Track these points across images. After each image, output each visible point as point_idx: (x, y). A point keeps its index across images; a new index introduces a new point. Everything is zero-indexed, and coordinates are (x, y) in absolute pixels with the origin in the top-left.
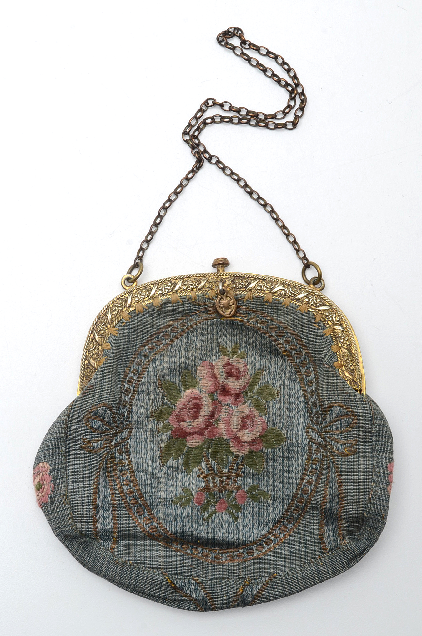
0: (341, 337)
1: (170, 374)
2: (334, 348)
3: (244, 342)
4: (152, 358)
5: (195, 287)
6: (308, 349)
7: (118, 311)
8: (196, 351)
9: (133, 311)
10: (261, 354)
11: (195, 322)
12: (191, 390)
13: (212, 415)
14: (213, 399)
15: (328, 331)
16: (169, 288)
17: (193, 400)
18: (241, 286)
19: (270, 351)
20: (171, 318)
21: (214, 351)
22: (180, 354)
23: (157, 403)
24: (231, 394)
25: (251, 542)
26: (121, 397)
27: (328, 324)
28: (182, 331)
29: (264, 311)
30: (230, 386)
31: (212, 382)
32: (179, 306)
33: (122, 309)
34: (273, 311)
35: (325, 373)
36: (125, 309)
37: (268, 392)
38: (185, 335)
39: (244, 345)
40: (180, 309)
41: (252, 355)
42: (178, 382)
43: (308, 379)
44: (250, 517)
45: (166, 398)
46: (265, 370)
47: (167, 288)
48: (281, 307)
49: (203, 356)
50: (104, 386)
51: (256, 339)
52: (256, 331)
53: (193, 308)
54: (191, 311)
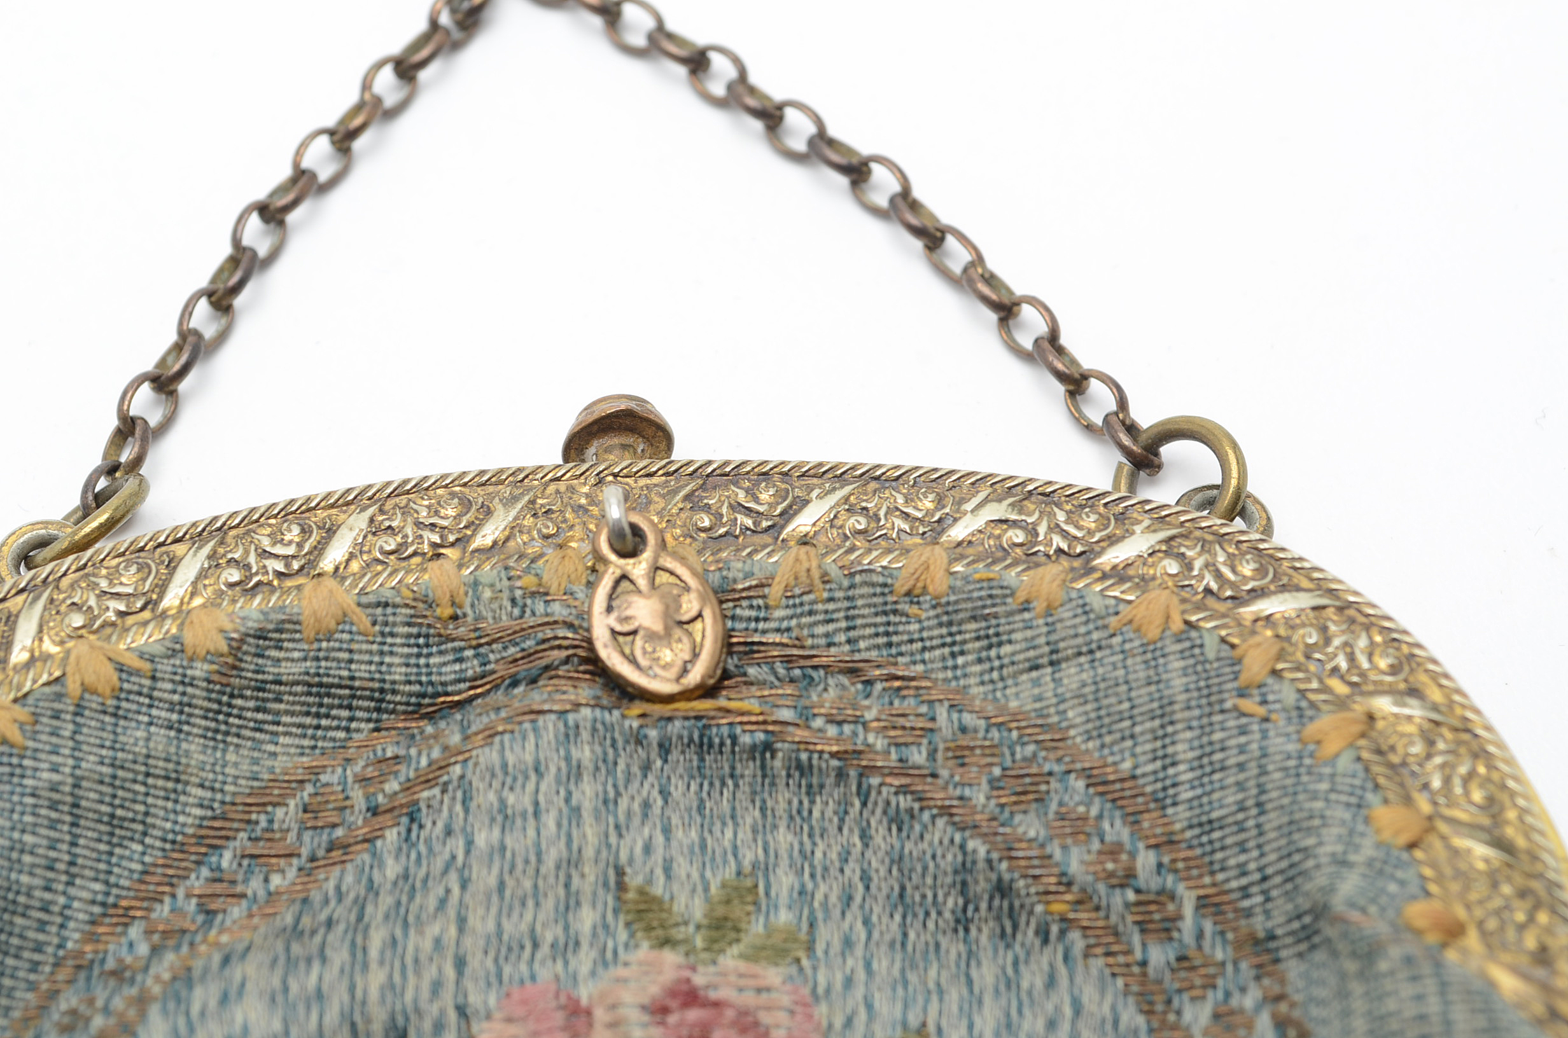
0: (1429, 757)
2: (1390, 821)
3: (784, 862)
4: (167, 976)
5: (452, 538)
6: (1212, 873)
8: (462, 922)
9: (46, 685)
10: (905, 935)
11: (457, 739)
15: (1331, 729)
18: (749, 522)
19: (965, 910)
20: (306, 742)
21: (586, 919)
22: (353, 944)
27: (1325, 689)
28: (374, 811)
29: (901, 654)
32: (351, 651)
34: (962, 653)
38: (392, 835)
39: (784, 882)
41: (848, 943)
46: (939, 1030)
47: (279, 550)
48: (1010, 614)
49: (510, 949)
51: (865, 836)
52: (859, 785)
53: (445, 664)
54: (431, 683)
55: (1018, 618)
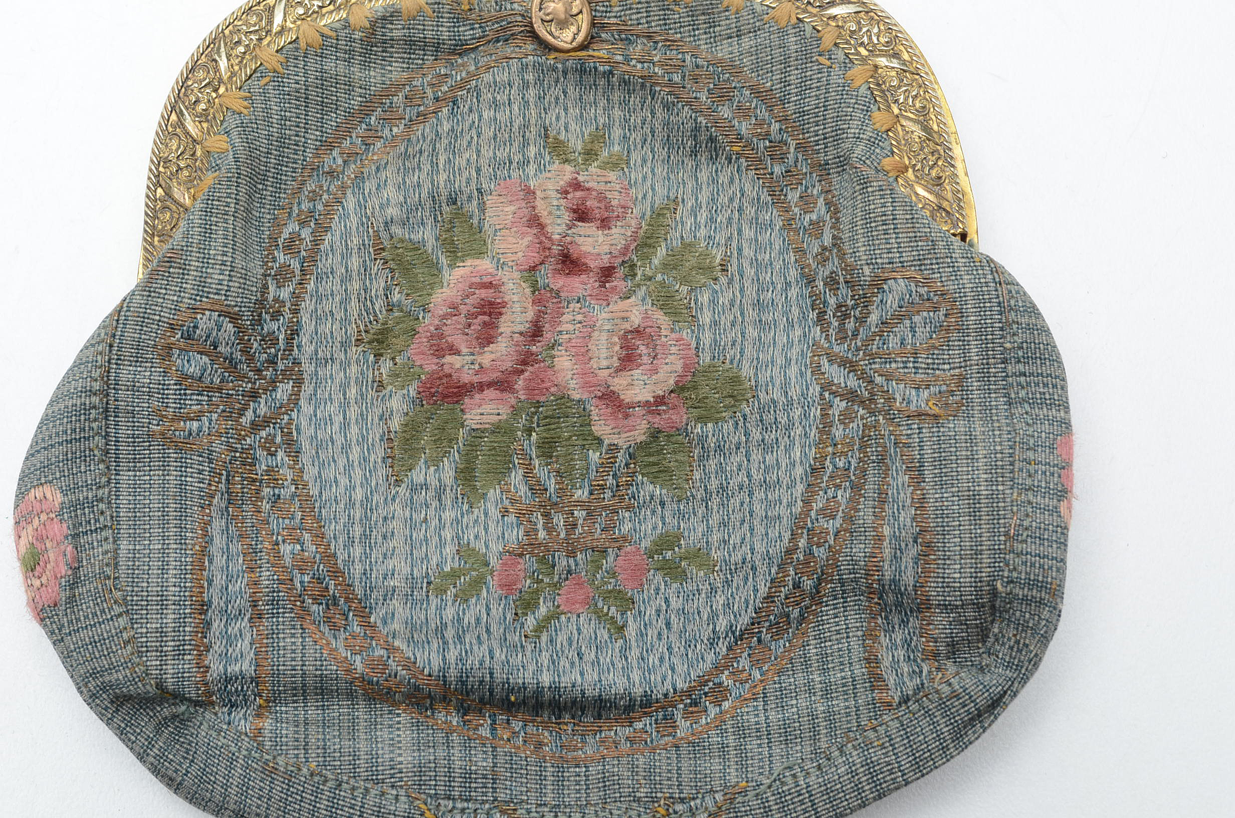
0: (899, 87)
1: (408, 218)
2: (880, 119)
3: (617, 124)
4: (353, 176)
6: (803, 134)
7: (247, 45)
8: (478, 152)
9: (290, 43)
10: (669, 157)
11: (473, 68)
12: (469, 262)
13: (536, 332)
14: (535, 288)
15: (858, 73)
17: (477, 291)
19: (695, 147)
20: (405, 66)
21: (532, 151)
22: (432, 161)
23: (373, 304)
24: (586, 269)
25: (666, 695)
26: (265, 287)
27: (857, 53)
28: (437, 99)
29: (671, 29)
30: (583, 248)
31: (530, 238)
32: (424, 25)
33: (260, 40)
34: (698, 29)
35: (858, 188)
36: (269, 38)
37: (693, 261)
38: (445, 110)
39: (617, 132)
40: (429, 34)
41: (644, 161)
42: (431, 243)
43: (807, 219)
44: (661, 623)
45: (397, 290)
46: (683, 200)
48: (720, 13)
49: (500, 164)
50: (211, 252)
51: (653, 114)
52: (651, 90)
53: (466, 31)
54: (460, 40)
55: (723, 14)
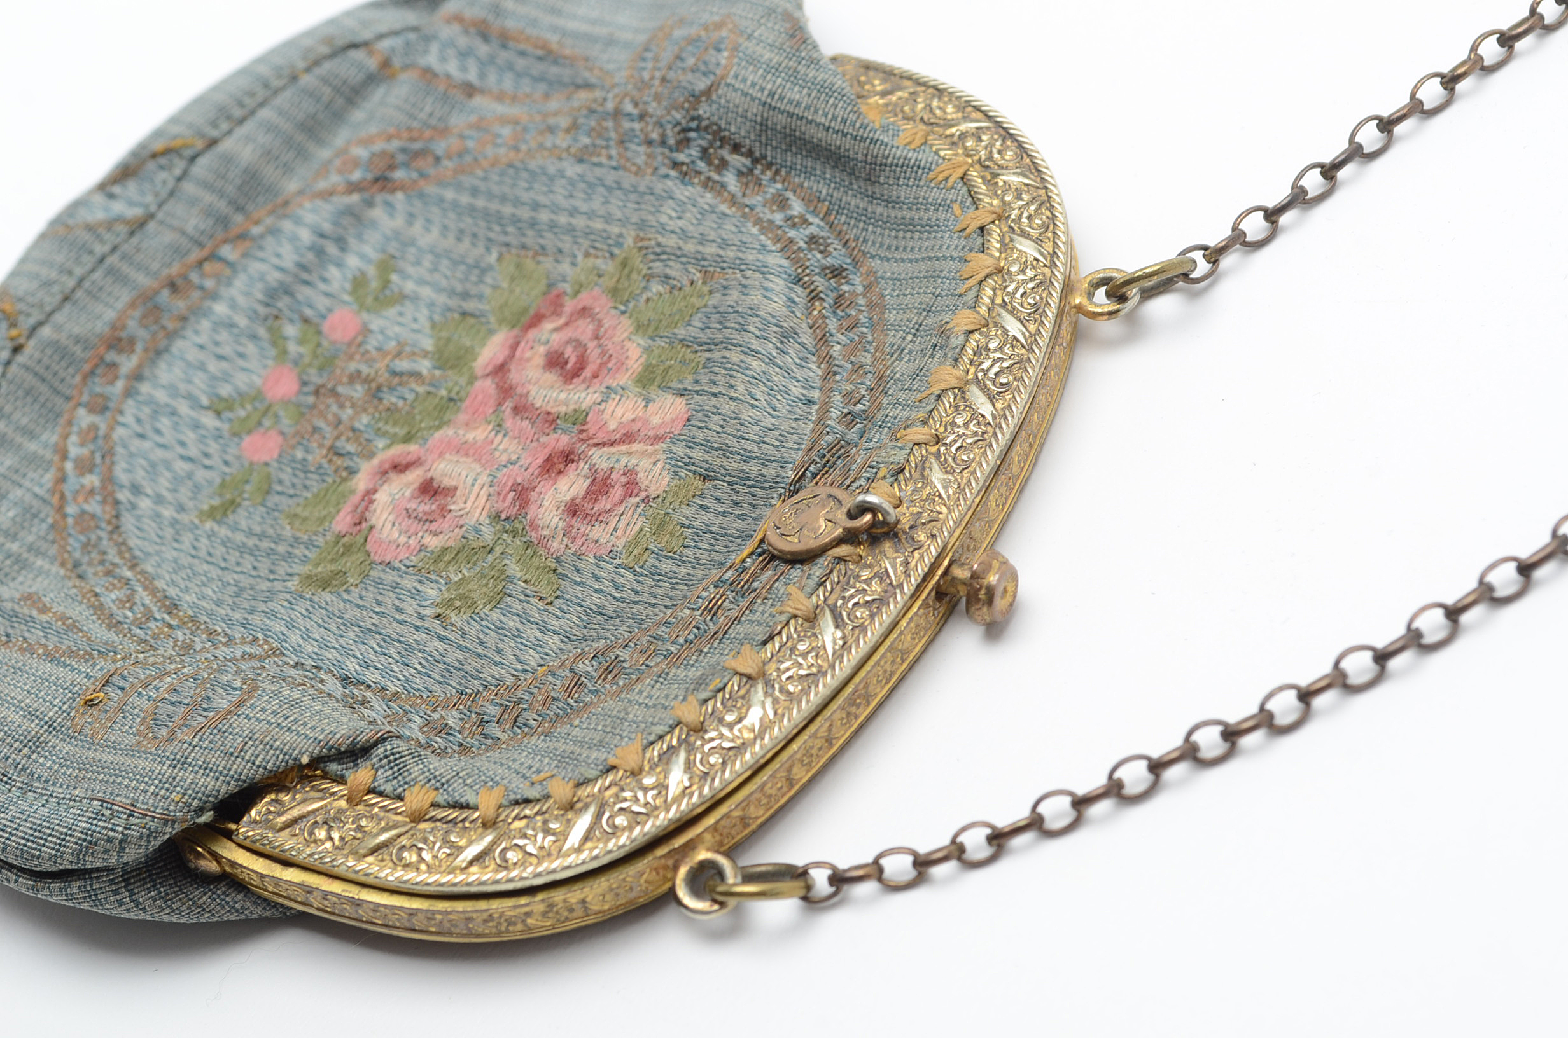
5: (942, 448)
12: (638, 366)
13: (521, 407)
14: (562, 417)
16: (991, 374)
17: (600, 362)
18: (847, 595)
23: (662, 260)
24: (540, 476)
30: (564, 477)
31: (613, 428)
